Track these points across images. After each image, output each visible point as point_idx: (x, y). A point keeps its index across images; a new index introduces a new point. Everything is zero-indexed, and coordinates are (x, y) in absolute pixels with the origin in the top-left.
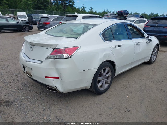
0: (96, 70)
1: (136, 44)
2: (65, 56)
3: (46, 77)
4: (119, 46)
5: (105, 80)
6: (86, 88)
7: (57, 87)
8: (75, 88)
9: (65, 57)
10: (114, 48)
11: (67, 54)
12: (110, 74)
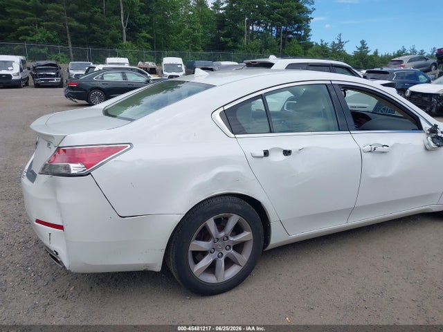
0: (178, 218)
1: (368, 148)
2: (75, 168)
3: (38, 221)
4: (287, 153)
5: (225, 253)
6: (149, 269)
7: (57, 254)
8: (106, 263)
9: (73, 172)
10: (262, 157)
11: (79, 165)
12: (246, 235)
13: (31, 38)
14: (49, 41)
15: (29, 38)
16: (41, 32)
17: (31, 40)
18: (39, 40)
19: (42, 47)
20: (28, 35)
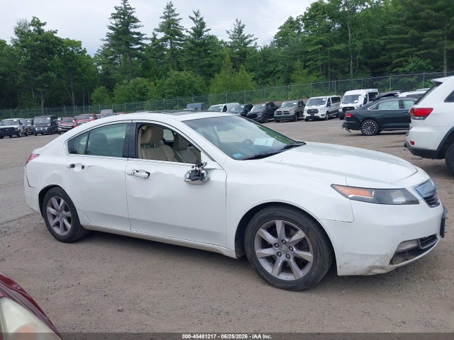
4: (83, 167)
13: (404, 69)
14: (421, 69)
15: (401, 69)
16: (414, 62)
17: (403, 71)
18: (411, 70)
19: (412, 77)
20: (401, 67)
